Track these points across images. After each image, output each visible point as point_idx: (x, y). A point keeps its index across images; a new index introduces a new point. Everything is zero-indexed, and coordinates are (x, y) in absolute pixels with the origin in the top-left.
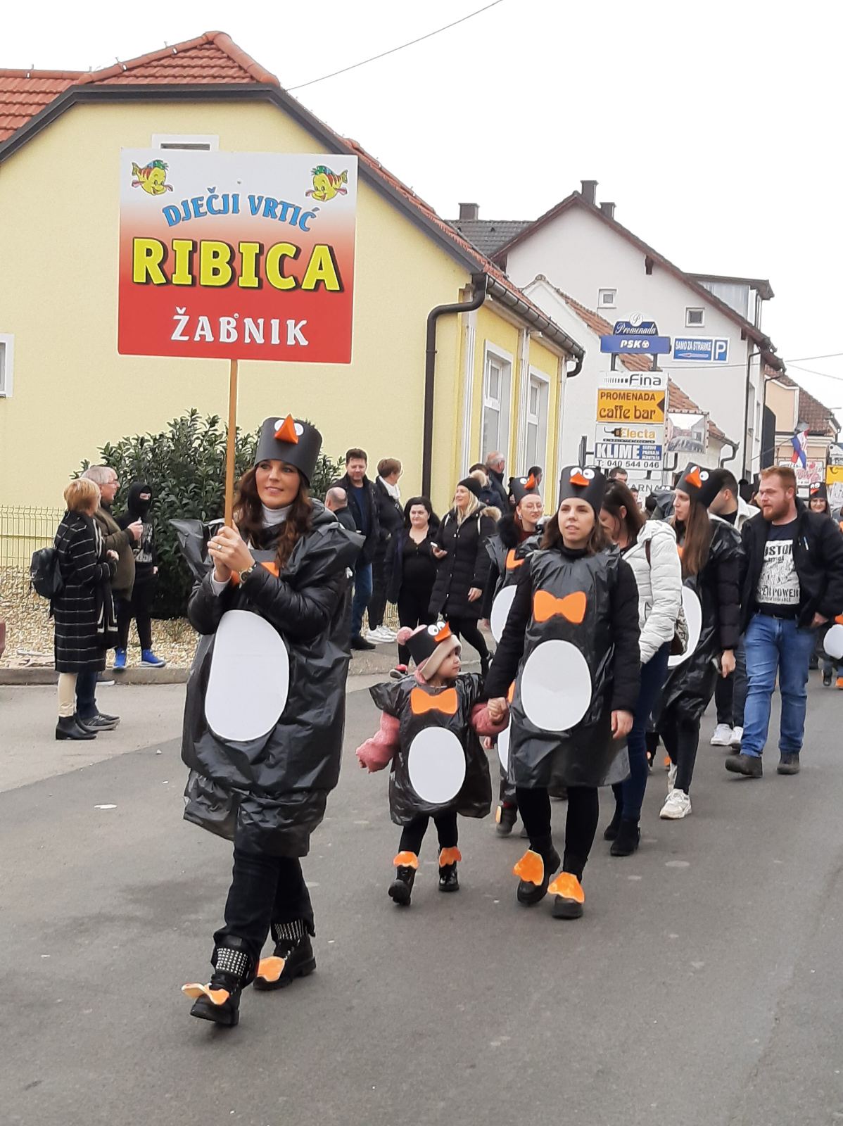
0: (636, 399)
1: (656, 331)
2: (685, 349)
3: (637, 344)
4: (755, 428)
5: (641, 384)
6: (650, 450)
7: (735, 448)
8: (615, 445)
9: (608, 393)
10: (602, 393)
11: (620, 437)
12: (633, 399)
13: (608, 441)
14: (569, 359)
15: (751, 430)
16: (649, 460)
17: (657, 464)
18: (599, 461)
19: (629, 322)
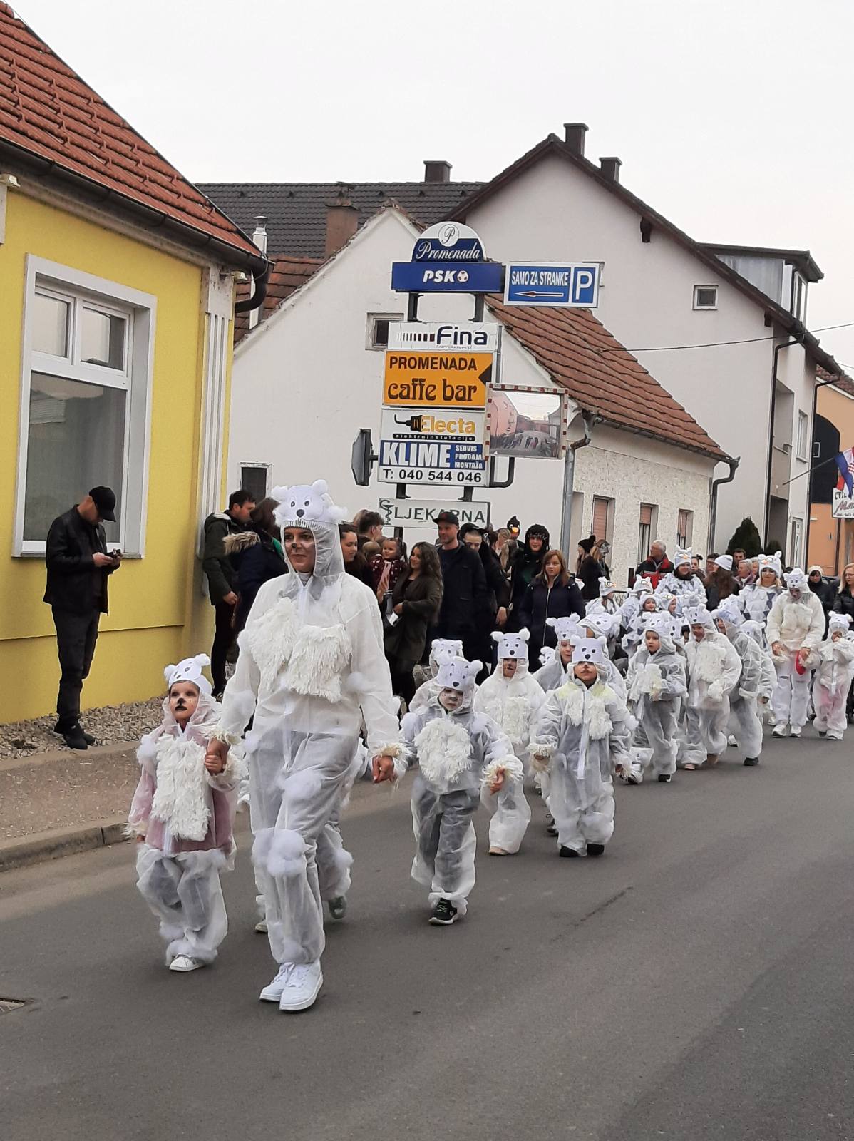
0: (446, 368)
1: (481, 253)
2: (527, 283)
3: (449, 276)
4: (794, 444)
5: (455, 343)
6: (467, 453)
7: (733, 465)
8: (412, 444)
9: (401, 358)
10: (392, 358)
11: (420, 431)
12: (440, 368)
13: (400, 437)
14: (233, 273)
15: (787, 447)
16: (466, 469)
17: (478, 475)
18: (387, 470)
19: (437, 240)
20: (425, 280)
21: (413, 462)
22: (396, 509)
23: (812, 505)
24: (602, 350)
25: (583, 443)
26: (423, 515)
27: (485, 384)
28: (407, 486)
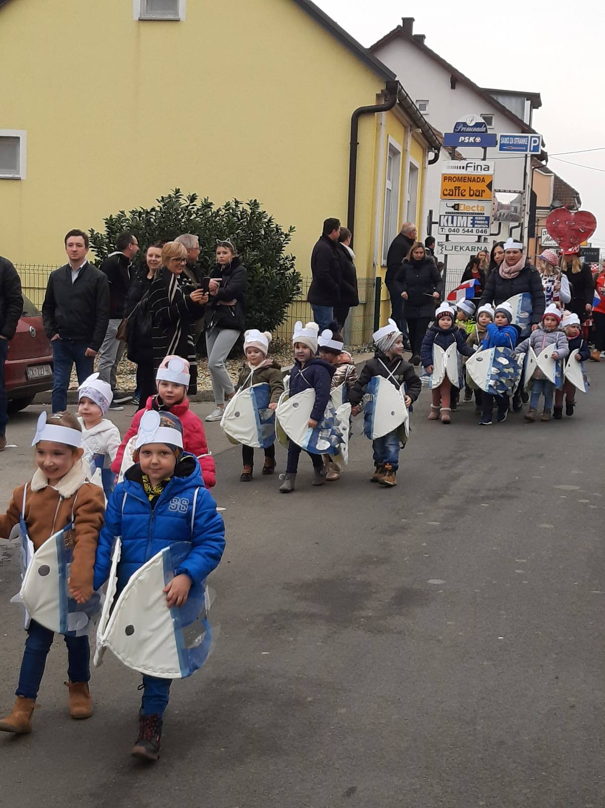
0: (471, 181)
1: (486, 130)
2: (508, 143)
3: (472, 139)
4: (526, 204)
5: (474, 170)
6: (481, 220)
8: (454, 217)
9: (449, 177)
10: (445, 177)
11: (458, 210)
12: (468, 182)
13: (449, 214)
16: (480, 228)
17: (486, 230)
18: (442, 229)
19: (465, 123)
20: (460, 141)
21: (455, 225)
22: (446, 246)
23: (530, 239)
26: (459, 249)
28: (449, 235)
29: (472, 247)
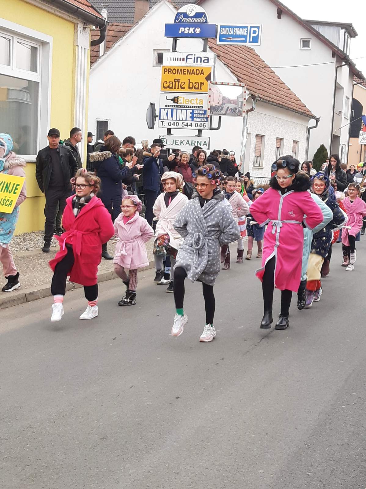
0: (190, 74)
1: (206, 19)
2: (228, 34)
3: (192, 30)
4: (343, 111)
5: (194, 62)
6: (199, 114)
7: (317, 120)
8: (174, 110)
9: (169, 69)
10: (165, 69)
11: (178, 103)
12: (187, 74)
13: (168, 107)
14: (89, 26)
15: (340, 112)
16: (199, 121)
17: (204, 124)
18: (162, 122)
19: (186, 13)
20: (180, 32)
21: (174, 118)
22: (167, 140)
23: (350, 138)
24: (260, 67)
25: (251, 110)
26: (179, 143)
27: (208, 81)
28: (172, 129)
29: (192, 141)
